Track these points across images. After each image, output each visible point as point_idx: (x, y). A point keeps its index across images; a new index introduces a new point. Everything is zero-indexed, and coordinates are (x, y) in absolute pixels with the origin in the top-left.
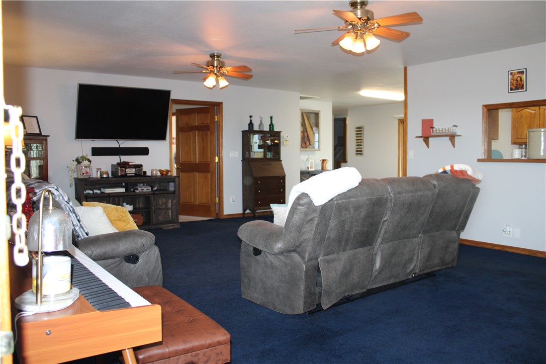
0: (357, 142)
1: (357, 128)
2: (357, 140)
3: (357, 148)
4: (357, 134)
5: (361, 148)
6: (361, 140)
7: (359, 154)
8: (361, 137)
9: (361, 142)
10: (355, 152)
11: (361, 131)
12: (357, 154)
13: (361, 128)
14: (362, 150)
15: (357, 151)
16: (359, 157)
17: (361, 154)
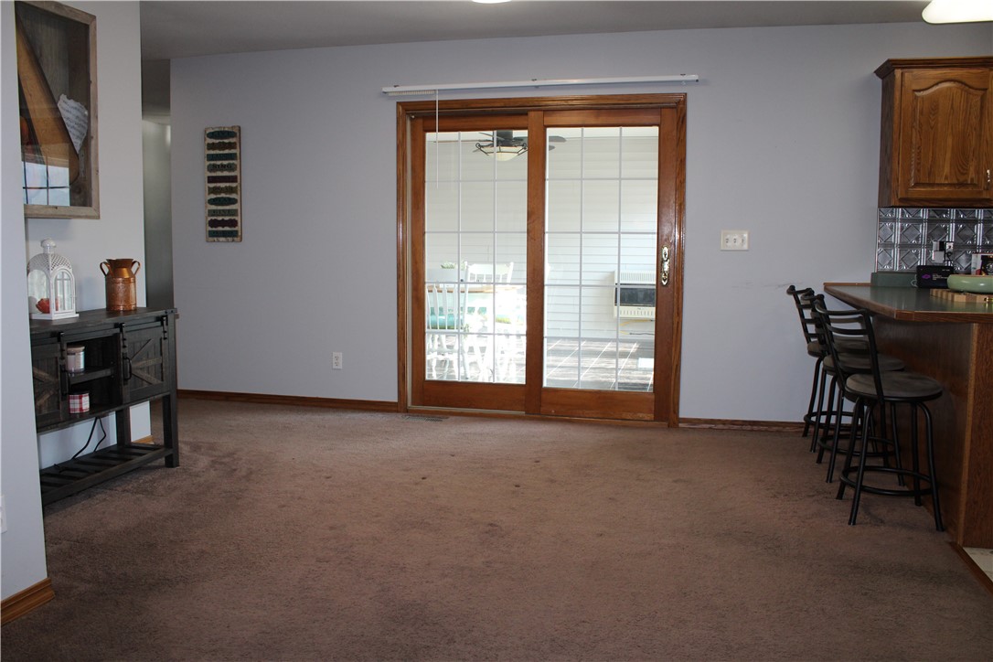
0: (212, 191)
1: (212, 135)
2: (211, 180)
3: (212, 213)
4: (210, 157)
5: (234, 213)
6: (234, 179)
7: (225, 234)
8: (231, 168)
9: (232, 190)
10: (201, 226)
11: (231, 146)
12: (212, 234)
13: (230, 134)
14: (238, 218)
15: (213, 223)
16: (224, 247)
17: (233, 235)
